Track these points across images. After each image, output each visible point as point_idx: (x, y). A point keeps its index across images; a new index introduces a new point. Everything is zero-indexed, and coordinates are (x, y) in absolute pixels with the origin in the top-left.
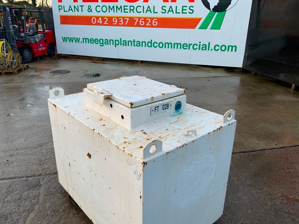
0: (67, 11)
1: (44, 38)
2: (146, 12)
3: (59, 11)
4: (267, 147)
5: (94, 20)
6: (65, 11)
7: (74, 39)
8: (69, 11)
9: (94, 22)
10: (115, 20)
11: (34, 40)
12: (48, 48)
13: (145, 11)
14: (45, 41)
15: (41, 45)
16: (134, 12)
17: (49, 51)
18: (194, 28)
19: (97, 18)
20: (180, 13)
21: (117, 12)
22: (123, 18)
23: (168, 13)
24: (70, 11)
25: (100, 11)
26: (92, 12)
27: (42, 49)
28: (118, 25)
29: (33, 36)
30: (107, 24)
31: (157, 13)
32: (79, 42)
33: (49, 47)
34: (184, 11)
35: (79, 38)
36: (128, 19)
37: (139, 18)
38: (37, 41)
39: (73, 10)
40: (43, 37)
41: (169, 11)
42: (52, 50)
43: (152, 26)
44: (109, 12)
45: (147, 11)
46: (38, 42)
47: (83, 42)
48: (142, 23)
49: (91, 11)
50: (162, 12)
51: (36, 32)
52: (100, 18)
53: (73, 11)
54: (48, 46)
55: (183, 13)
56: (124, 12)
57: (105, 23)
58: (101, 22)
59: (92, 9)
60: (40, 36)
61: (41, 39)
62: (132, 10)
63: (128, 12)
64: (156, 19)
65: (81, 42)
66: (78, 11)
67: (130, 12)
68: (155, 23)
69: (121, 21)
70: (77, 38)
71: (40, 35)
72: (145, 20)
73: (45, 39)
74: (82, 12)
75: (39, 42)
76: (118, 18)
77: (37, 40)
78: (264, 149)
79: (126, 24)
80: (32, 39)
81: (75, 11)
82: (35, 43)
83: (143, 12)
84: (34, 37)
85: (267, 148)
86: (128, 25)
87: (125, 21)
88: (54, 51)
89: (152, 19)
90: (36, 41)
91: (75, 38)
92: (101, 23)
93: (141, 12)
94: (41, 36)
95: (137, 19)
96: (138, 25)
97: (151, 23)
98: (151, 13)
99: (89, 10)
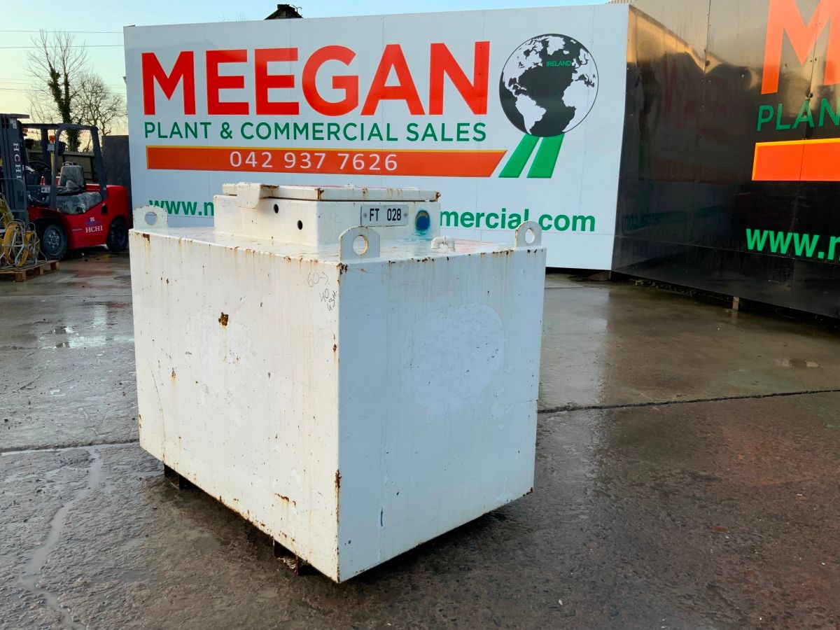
0: (166, 137)
1: (102, 202)
2: (369, 139)
3: (146, 137)
4: (657, 399)
5: (236, 157)
6: (160, 136)
7: (181, 204)
8: (171, 137)
9: (236, 162)
10: (290, 157)
11: (74, 206)
12: (110, 229)
13: (366, 135)
14: (104, 210)
15: (92, 219)
16: (338, 139)
17: (113, 236)
18: (489, 175)
19: (245, 152)
20: (451, 140)
21: (295, 138)
22: (312, 152)
23: (423, 140)
24: (173, 135)
25: (252, 136)
26: (231, 138)
27: (94, 229)
28: (297, 169)
29: (74, 196)
30: (271, 166)
31: (396, 139)
32: (193, 213)
33: (113, 226)
34: (462, 136)
35: (195, 204)
36: (324, 155)
37: (352, 154)
38: (82, 209)
39: (183, 134)
40: (98, 201)
41: (426, 135)
42: (120, 235)
43: (384, 172)
44: (276, 138)
45: (372, 135)
46: (84, 212)
47: (206, 214)
48: (359, 165)
49: (229, 135)
50: (408, 138)
51: (80, 186)
52: (253, 154)
53: (181, 137)
54: (112, 223)
55: (459, 139)
56: (315, 138)
57: (264, 166)
58: (254, 163)
59: (231, 132)
60: (92, 196)
61: (93, 204)
62: (332, 133)
63: (322, 139)
64: (395, 156)
65: (200, 213)
66: (196, 137)
67: (329, 138)
68: (391, 165)
69: (307, 160)
70: (189, 203)
71: (91, 193)
72: (367, 157)
73: (104, 205)
74: (206, 137)
75: (87, 211)
76: (298, 153)
77: (83, 206)
78: (649, 404)
79: (318, 167)
80: (69, 204)
81: (187, 137)
82: (76, 213)
83: (362, 139)
84: (76, 198)
85: (656, 402)
86: (322, 171)
87: (315, 160)
88: (124, 237)
89: (383, 155)
90: (79, 209)
91: (183, 203)
92: (254, 166)
93: (355, 138)
94: (95, 196)
95: (347, 155)
96: (349, 170)
97: (382, 164)
98: (381, 139)
99: (225, 134)
